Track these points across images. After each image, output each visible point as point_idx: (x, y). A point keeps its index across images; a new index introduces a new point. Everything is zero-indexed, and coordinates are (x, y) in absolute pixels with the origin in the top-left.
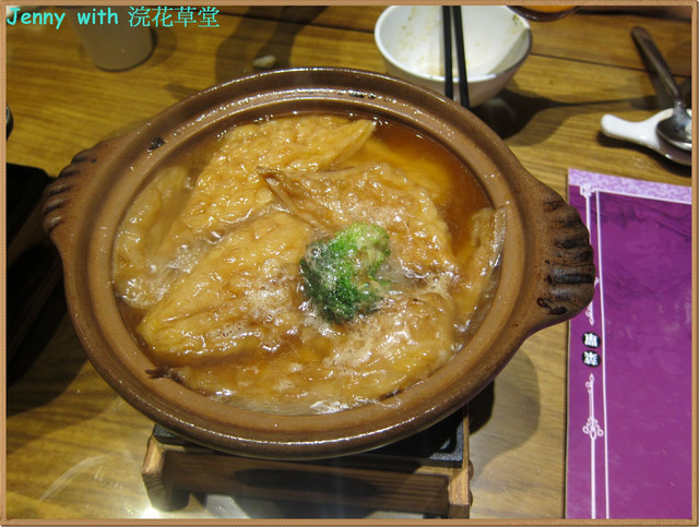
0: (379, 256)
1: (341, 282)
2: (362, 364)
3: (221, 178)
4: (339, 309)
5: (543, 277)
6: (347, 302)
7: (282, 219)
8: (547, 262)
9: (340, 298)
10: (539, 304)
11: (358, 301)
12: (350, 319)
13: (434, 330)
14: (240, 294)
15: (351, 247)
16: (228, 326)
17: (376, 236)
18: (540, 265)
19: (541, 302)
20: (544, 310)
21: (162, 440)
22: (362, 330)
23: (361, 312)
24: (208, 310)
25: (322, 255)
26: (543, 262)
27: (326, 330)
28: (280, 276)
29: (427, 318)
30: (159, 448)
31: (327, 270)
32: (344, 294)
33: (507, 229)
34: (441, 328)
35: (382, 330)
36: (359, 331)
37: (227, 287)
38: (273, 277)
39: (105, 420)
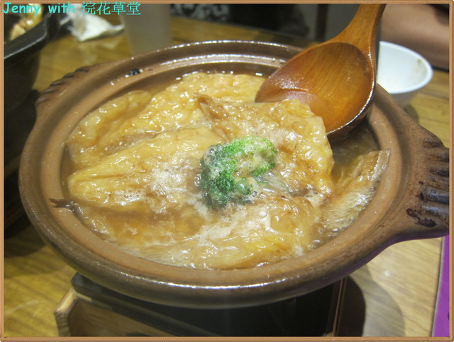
0: (265, 165)
1: (223, 174)
2: (220, 240)
3: (169, 99)
4: (217, 195)
5: (415, 193)
6: (223, 190)
7: (203, 131)
8: (421, 183)
9: (218, 186)
10: (408, 214)
11: (232, 190)
12: (223, 205)
13: (295, 226)
14: (148, 171)
15: (240, 150)
16: (130, 191)
17: (263, 146)
18: (414, 184)
19: (410, 212)
20: (412, 219)
21: (78, 290)
22: (232, 215)
23: (233, 200)
24: (120, 176)
25: (216, 153)
26: (417, 183)
27: (203, 211)
28: (183, 165)
29: (290, 213)
30: (73, 295)
31: (216, 165)
32: (223, 184)
33: (388, 166)
34: (301, 226)
35: (248, 216)
36: (229, 216)
37: (141, 164)
38: (178, 165)
39: (57, 277)
